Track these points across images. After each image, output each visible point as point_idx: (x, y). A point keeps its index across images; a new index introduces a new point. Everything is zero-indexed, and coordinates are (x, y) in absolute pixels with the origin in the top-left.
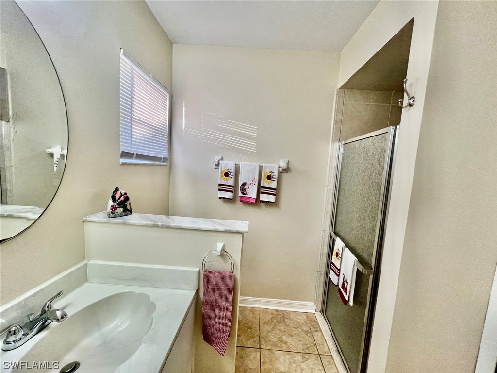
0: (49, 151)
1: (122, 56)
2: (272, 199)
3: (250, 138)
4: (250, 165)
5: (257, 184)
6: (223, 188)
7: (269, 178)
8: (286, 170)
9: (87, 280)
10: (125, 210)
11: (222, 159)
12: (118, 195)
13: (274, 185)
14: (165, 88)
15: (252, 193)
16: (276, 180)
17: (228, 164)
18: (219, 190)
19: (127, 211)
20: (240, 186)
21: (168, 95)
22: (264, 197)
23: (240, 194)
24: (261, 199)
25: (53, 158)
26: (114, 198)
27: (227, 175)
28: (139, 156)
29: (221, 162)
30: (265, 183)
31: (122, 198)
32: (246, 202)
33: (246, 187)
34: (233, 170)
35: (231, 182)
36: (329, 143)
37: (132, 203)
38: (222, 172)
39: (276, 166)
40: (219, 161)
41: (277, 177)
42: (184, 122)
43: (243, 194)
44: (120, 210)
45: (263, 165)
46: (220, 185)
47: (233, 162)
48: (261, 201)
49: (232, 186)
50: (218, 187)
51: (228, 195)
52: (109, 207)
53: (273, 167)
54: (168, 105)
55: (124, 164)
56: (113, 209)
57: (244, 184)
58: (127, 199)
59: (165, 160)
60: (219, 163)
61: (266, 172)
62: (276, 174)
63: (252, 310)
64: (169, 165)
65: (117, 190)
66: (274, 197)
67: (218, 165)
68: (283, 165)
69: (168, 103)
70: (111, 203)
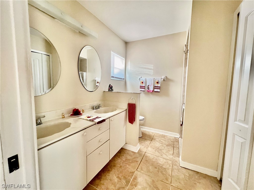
1: (111, 52)
2: (159, 90)
3: (151, 69)
4: (151, 79)
5: (153, 85)
7: (157, 83)
8: (165, 79)
11: (141, 77)
12: (110, 86)
13: (159, 85)
14: (124, 57)
16: (160, 83)
17: (143, 79)
18: (140, 88)
20: (147, 86)
21: (124, 59)
22: (156, 90)
25: (96, 81)
27: (142, 83)
28: (116, 78)
30: (156, 85)
32: (149, 92)
33: (149, 87)
34: (144, 81)
35: (144, 85)
36: (183, 68)
38: (141, 82)
42: (129, 67)
43: (148, 89)
44: (111, 89)
45: (155, 78)
46: (140, 86)
48: (155, 92)
49: (144, 87)
50: (139, 87)
51: (143, 90)
53: (160, 78)
55: (112, 79)
57: (148, 86)
59: (123, 79)
61: (156, 81)
62: (160, 81)
63: (153, 133)
64: (125, 81)
67: (140, 79)
68: (163, 77)
69: (124, 61)
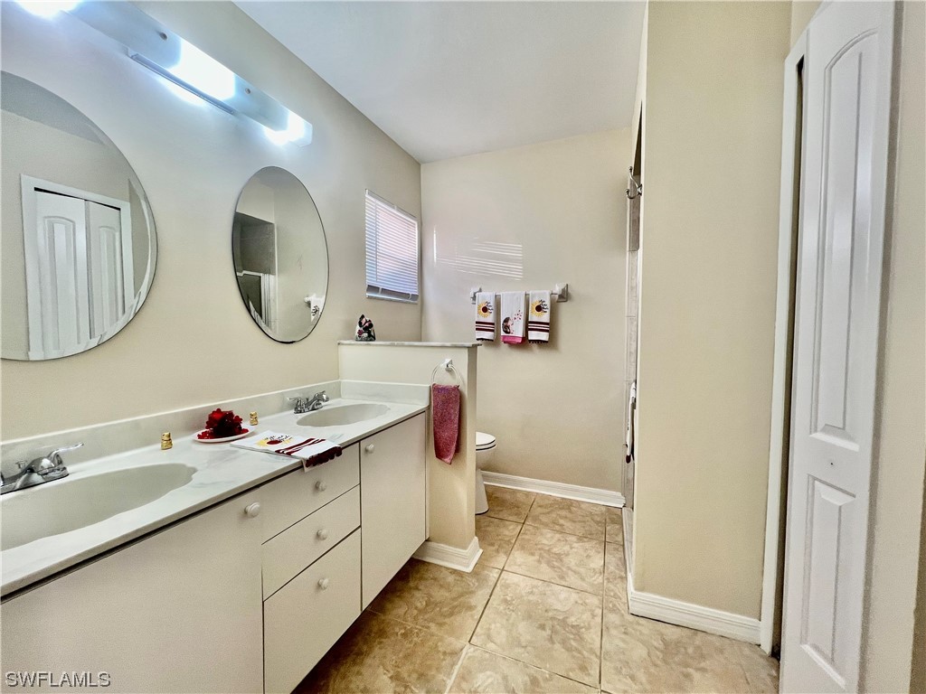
0: (307, 299)
1: (367, 196)
2: (543, 336)
3: (516, 261)
4: (514, 294)
5: (522, 318)
6: (481, 326)
7: (539, 309)
8: (564, 296)
9: (340, 396)
10: (370, 335)
11: (480, 291)
12: (364, 322)
13: (545, 317)
14: (413, 216)
15: (517, 330)
16: (548, 311)
17: (487, 297)
18: (477, 329)
19: (371, 337)
20: (502, 323)
21: (416, 223)
22: (534, 335)
23: (503, 333)
24: (530, 338)
25: (310, 307)
26: (360, 324)
27: (485, 310)
28: (385, 291)
29: (477, 295)
30: (534, 316)
31: (367, 324)
32: (512, 344)
33: (510, 323)
34: (492, 303)
35: (490, 318)
36: (625, 254)
37: (376, 330)
38: (479, 306)
39: (548, 293)
40: (475, 294)
41: (549, 306)
42: (435, 252)
43: (506, 332)
44: (365, 335)
45: (530, 293)
46: (477, 323)
47: (491, 293)
48: (531, 341)
49: (493, 324)
50: (475, 326)
51: (488, 335)
52: (357, 331)
53: (543, 295)
54: (417, 235)
55: (370, 298)
56: (360, 333)
57: (507, 320)
58: (371, 325)
59: (414, 297)
60: (475, 296)
61: (534, 302)
62: (548, 302)
63: (528, 494)
64: (419, 304)
65: (363, 317)
66: (547, 333)
67: (474, 298)
68: (558, 289)
69: (417, 232)
70: (358, 328)
